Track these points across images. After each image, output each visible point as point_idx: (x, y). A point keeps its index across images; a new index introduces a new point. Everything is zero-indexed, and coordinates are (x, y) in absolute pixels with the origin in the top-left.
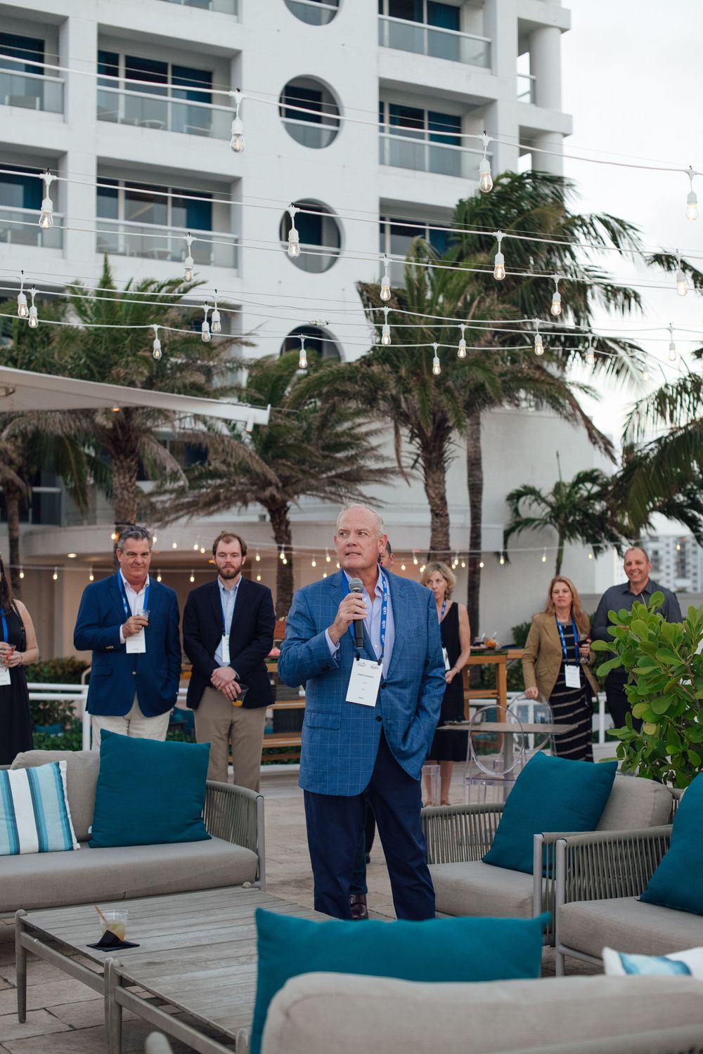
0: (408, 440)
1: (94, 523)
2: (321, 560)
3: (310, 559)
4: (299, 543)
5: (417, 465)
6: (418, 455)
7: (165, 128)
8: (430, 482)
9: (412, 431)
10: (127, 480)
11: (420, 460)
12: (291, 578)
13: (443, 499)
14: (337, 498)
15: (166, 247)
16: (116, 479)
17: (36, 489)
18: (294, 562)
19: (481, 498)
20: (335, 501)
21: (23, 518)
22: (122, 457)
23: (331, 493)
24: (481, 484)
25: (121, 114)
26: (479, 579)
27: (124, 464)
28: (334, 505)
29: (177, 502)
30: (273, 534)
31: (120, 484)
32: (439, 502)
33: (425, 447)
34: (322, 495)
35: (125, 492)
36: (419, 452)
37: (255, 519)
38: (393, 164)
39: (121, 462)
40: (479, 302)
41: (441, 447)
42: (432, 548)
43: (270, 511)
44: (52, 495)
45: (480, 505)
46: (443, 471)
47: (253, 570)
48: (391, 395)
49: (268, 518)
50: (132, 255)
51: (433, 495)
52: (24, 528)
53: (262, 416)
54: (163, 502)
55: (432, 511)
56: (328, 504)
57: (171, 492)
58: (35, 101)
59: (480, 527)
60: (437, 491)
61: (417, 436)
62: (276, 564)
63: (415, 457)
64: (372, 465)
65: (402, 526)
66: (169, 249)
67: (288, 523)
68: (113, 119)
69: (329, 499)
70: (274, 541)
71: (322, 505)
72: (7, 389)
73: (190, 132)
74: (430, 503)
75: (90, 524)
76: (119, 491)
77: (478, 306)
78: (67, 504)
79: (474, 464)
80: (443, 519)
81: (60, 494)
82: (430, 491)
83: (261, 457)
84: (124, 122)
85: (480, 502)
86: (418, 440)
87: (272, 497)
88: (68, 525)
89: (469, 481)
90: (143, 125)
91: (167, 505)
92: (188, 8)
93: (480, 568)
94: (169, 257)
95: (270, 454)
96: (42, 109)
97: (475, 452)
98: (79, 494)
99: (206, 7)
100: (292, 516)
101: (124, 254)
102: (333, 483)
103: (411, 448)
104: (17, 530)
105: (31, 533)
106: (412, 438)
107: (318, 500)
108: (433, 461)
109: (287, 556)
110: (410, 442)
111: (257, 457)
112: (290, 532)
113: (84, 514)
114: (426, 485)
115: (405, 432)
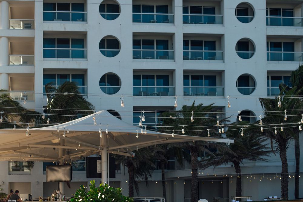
0: (275, 143)
1: (185, 169)
2: (249, 177)
3: (246, 177)
4: (243, 172)
5: (278, 150)
6: (278, 147)
7: (202, 59)
8: (282, 154)
9: (276, 140)
10: (195, 158)
11: (279, 148)
12: (241, 182)
13: (286, 159)
14: (254, 159)
15: (203, 92)
16: (192, 158)
17: (169, 160)
18: (241, 177)
19: (299, 157)
20: (253, 160)
21: (165, 168)
22: (194, 152)
23: (252, 158)
24: (299, 153)
25: (190, 57)
26: (299, 181)
27: (194, 154)
28: (254, 161)
29: (208, 163)
30: (235, 170)
31: (193, 159)
32: (284, 160)
33: (280, 145)
34: (250, 159)
35: (195, 161)
36: (278, 146)
37: (230, 166)
38: (271, 60)
39: (194, 153)
40: (297, 103)
41: (285, 144)
42: (282, 173)
43: (234, 164)
44: (173, 162)
45: (299, 159)
46: (286, 151)
47: (229, 180)
48: (270, 132)
49: (234, 166)
50: (193, 95)
51: (282, 158)
52: (166, 170)
53: (232, 141)
54: (204, 163)
55: (282, 162)
56: (252, 161)
57: (206, 160)
58: (166, 57)
59: (299, 166)
60: (284, 157)
61: (278, 142)
62: (236, 178)
63: (277, 148)
64: (264, 150)
65: (274, 166)
66: (204, 93)
67: (240, 167)
68: (188, 59)
69: (252, 160)
70: (236, 172)
71: (250, 161)
72: (166, 138)
73: (210, 59)
74: (282, 160)
75: (183, 169)
76: (193, 161)
77: (296, 104)
78: (177, 164)
79: (297, 147)
80: (286, 165)
81: (175, 161)
82: (282, 157)
83: (232, 150)
84: (191, 59)
85: (299, 158)
86: (278, 143)
87: (235, 160)
88: (177, 170)
89: (295, 153)
90: (196, 59)
91: (205, 164)
92: (208, 25)
93: (299, 177)
94: (204, 95)
95: (234, 149)
96: (168, 59)
97: (297, 144)
98: (181, 161)
99: (214, 23)
100: (241, 165)
101: (191, 95)
102: (252, 156)
103: (275, 145)
104: (164, 171)
105: (168, 172)
106: (276, 143)
107: (248, 160)
108: (283, 149)
109: (239, 176)
110: (276, 144)
111: (231, 150)
112: (240, 169)
113: (182, 167)
114: (280, 155)
115: (274, 141)
